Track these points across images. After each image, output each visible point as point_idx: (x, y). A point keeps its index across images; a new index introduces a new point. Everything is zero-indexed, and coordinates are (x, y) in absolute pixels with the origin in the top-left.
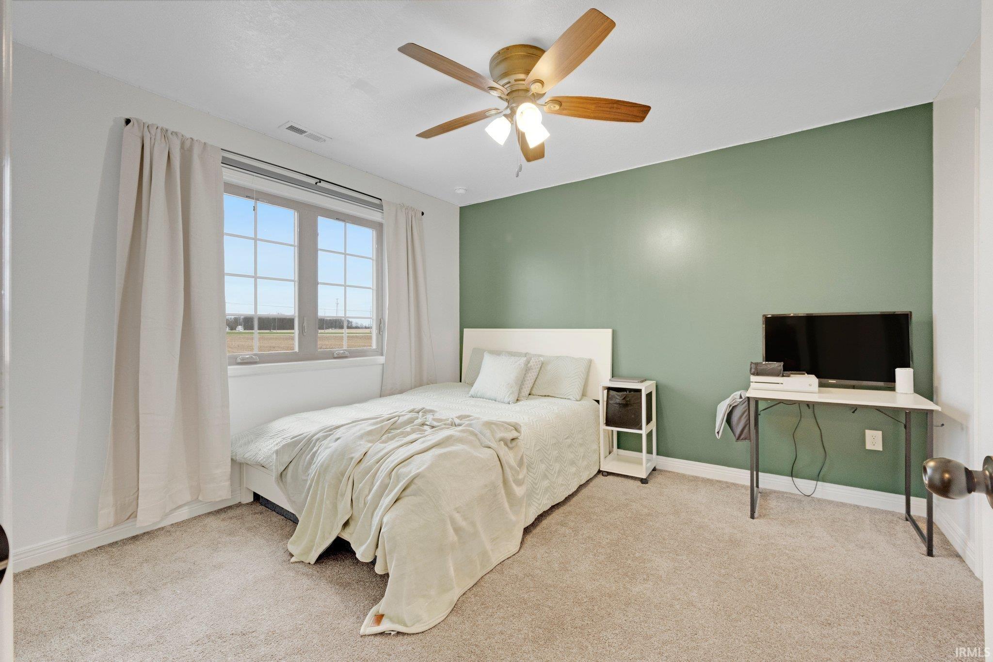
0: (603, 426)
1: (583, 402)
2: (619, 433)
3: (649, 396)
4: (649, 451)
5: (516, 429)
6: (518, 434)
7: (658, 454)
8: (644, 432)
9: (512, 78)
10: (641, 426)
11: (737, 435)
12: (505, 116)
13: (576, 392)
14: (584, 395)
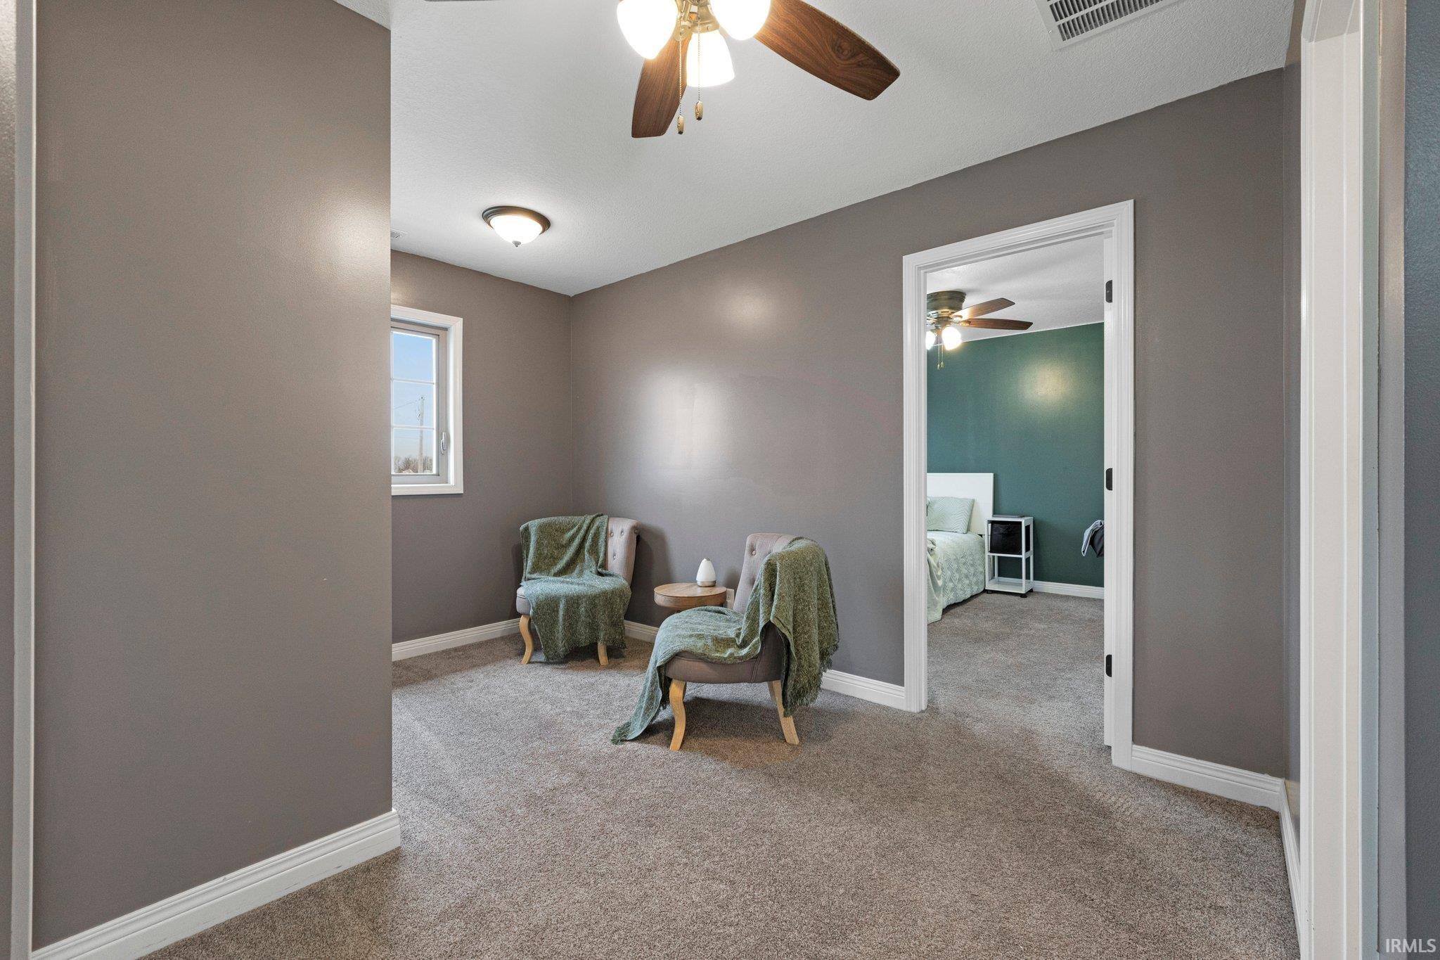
0: (987, 554)
1: (969, 535)
2: (999, 557)
3: (1027, 528)
4: (1028, 577)
5: (933, 543)
6: (934, 546)
7: (1035, 579)
8: (1023, 556)
9: (940, 311)
10: (1021, 552)
11: (1098, 552)
12: (932, 330)
13: (962, 526)
14: (968, 530)
